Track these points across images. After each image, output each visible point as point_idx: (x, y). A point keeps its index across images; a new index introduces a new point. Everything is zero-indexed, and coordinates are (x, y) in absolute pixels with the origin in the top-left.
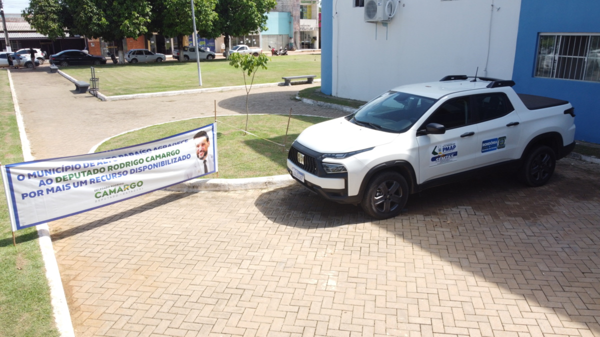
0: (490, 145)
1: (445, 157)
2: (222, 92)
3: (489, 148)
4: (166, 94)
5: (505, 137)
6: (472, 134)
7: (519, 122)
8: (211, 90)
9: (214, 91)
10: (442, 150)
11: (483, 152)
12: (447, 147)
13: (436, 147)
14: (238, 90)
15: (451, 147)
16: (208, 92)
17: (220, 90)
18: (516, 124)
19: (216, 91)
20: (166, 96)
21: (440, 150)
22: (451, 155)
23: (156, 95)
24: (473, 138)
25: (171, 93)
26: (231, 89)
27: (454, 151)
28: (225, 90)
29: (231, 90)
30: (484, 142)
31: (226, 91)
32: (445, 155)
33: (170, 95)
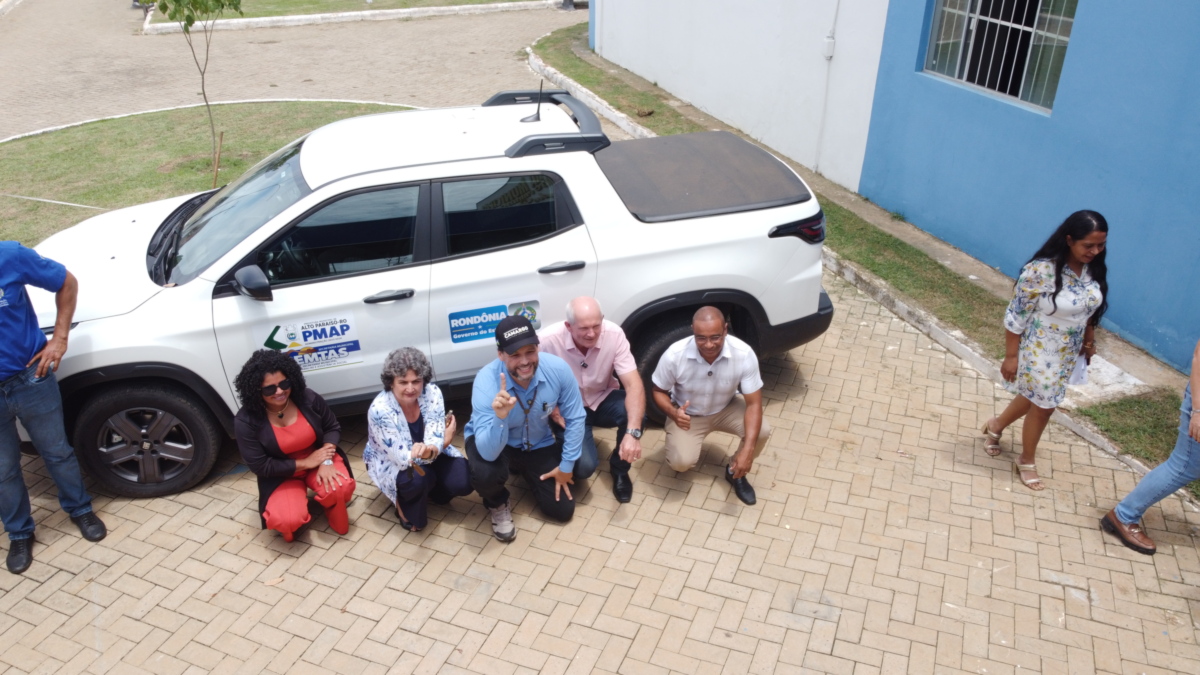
0: (481, 323)
1: (315, 355)
2: (407, 20)
3: (478, 330)
4: (279, 21)
5: (535, 302)
6: (404, 296)
7: (588, 260)
8: (384, 14)
9: (391, 18)
10: (300, 337)
11: (455, 341)
12: (319, 329)
13: (277, 328)
14: (449, 16)
15: (333, 329)
16: (378, 18)
17: (406, 15)
18: (578, 266)
19: (396, 17)
20: (279, 27)
21: (292, 337)
22: (337, 350)
23: (257, 23)
24: (416, 306)
25: (291, 21)
26: (432, 14)
27: (348, 337)
28: (417, 16)
29: (430, 18)
30: (453, 316)
31: (418, 19)
32: (316, 350)
33: (289, 24)
